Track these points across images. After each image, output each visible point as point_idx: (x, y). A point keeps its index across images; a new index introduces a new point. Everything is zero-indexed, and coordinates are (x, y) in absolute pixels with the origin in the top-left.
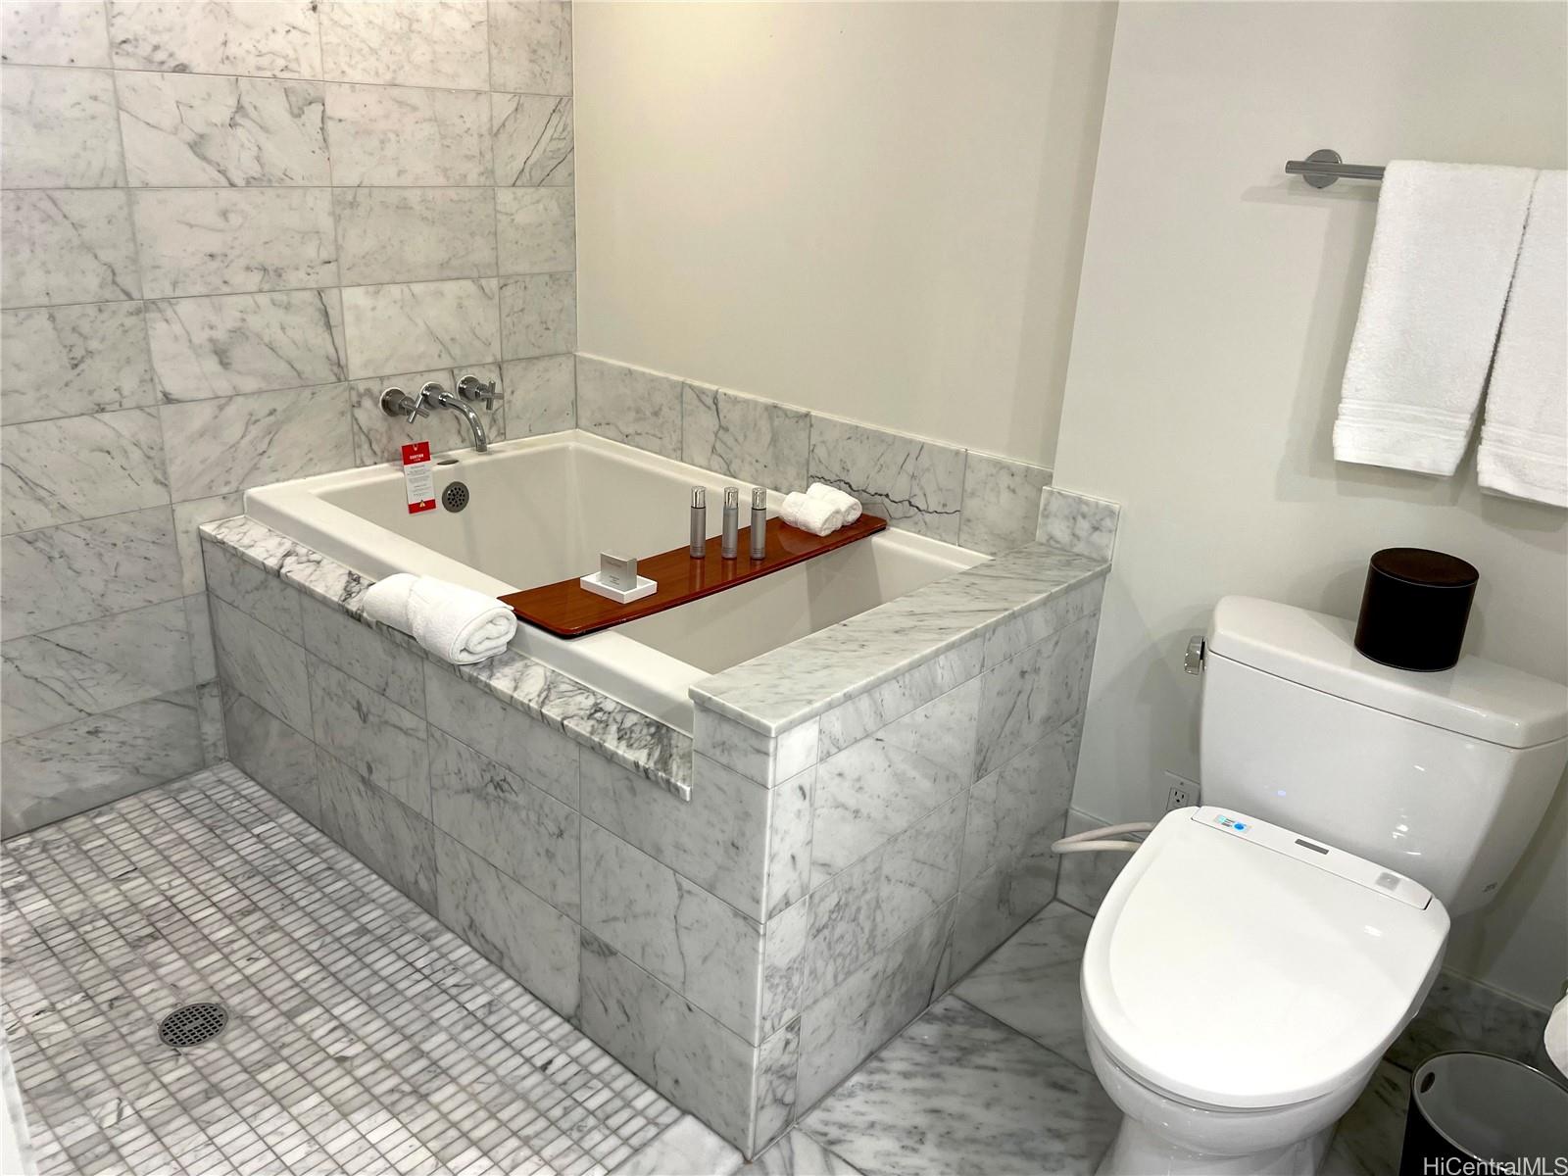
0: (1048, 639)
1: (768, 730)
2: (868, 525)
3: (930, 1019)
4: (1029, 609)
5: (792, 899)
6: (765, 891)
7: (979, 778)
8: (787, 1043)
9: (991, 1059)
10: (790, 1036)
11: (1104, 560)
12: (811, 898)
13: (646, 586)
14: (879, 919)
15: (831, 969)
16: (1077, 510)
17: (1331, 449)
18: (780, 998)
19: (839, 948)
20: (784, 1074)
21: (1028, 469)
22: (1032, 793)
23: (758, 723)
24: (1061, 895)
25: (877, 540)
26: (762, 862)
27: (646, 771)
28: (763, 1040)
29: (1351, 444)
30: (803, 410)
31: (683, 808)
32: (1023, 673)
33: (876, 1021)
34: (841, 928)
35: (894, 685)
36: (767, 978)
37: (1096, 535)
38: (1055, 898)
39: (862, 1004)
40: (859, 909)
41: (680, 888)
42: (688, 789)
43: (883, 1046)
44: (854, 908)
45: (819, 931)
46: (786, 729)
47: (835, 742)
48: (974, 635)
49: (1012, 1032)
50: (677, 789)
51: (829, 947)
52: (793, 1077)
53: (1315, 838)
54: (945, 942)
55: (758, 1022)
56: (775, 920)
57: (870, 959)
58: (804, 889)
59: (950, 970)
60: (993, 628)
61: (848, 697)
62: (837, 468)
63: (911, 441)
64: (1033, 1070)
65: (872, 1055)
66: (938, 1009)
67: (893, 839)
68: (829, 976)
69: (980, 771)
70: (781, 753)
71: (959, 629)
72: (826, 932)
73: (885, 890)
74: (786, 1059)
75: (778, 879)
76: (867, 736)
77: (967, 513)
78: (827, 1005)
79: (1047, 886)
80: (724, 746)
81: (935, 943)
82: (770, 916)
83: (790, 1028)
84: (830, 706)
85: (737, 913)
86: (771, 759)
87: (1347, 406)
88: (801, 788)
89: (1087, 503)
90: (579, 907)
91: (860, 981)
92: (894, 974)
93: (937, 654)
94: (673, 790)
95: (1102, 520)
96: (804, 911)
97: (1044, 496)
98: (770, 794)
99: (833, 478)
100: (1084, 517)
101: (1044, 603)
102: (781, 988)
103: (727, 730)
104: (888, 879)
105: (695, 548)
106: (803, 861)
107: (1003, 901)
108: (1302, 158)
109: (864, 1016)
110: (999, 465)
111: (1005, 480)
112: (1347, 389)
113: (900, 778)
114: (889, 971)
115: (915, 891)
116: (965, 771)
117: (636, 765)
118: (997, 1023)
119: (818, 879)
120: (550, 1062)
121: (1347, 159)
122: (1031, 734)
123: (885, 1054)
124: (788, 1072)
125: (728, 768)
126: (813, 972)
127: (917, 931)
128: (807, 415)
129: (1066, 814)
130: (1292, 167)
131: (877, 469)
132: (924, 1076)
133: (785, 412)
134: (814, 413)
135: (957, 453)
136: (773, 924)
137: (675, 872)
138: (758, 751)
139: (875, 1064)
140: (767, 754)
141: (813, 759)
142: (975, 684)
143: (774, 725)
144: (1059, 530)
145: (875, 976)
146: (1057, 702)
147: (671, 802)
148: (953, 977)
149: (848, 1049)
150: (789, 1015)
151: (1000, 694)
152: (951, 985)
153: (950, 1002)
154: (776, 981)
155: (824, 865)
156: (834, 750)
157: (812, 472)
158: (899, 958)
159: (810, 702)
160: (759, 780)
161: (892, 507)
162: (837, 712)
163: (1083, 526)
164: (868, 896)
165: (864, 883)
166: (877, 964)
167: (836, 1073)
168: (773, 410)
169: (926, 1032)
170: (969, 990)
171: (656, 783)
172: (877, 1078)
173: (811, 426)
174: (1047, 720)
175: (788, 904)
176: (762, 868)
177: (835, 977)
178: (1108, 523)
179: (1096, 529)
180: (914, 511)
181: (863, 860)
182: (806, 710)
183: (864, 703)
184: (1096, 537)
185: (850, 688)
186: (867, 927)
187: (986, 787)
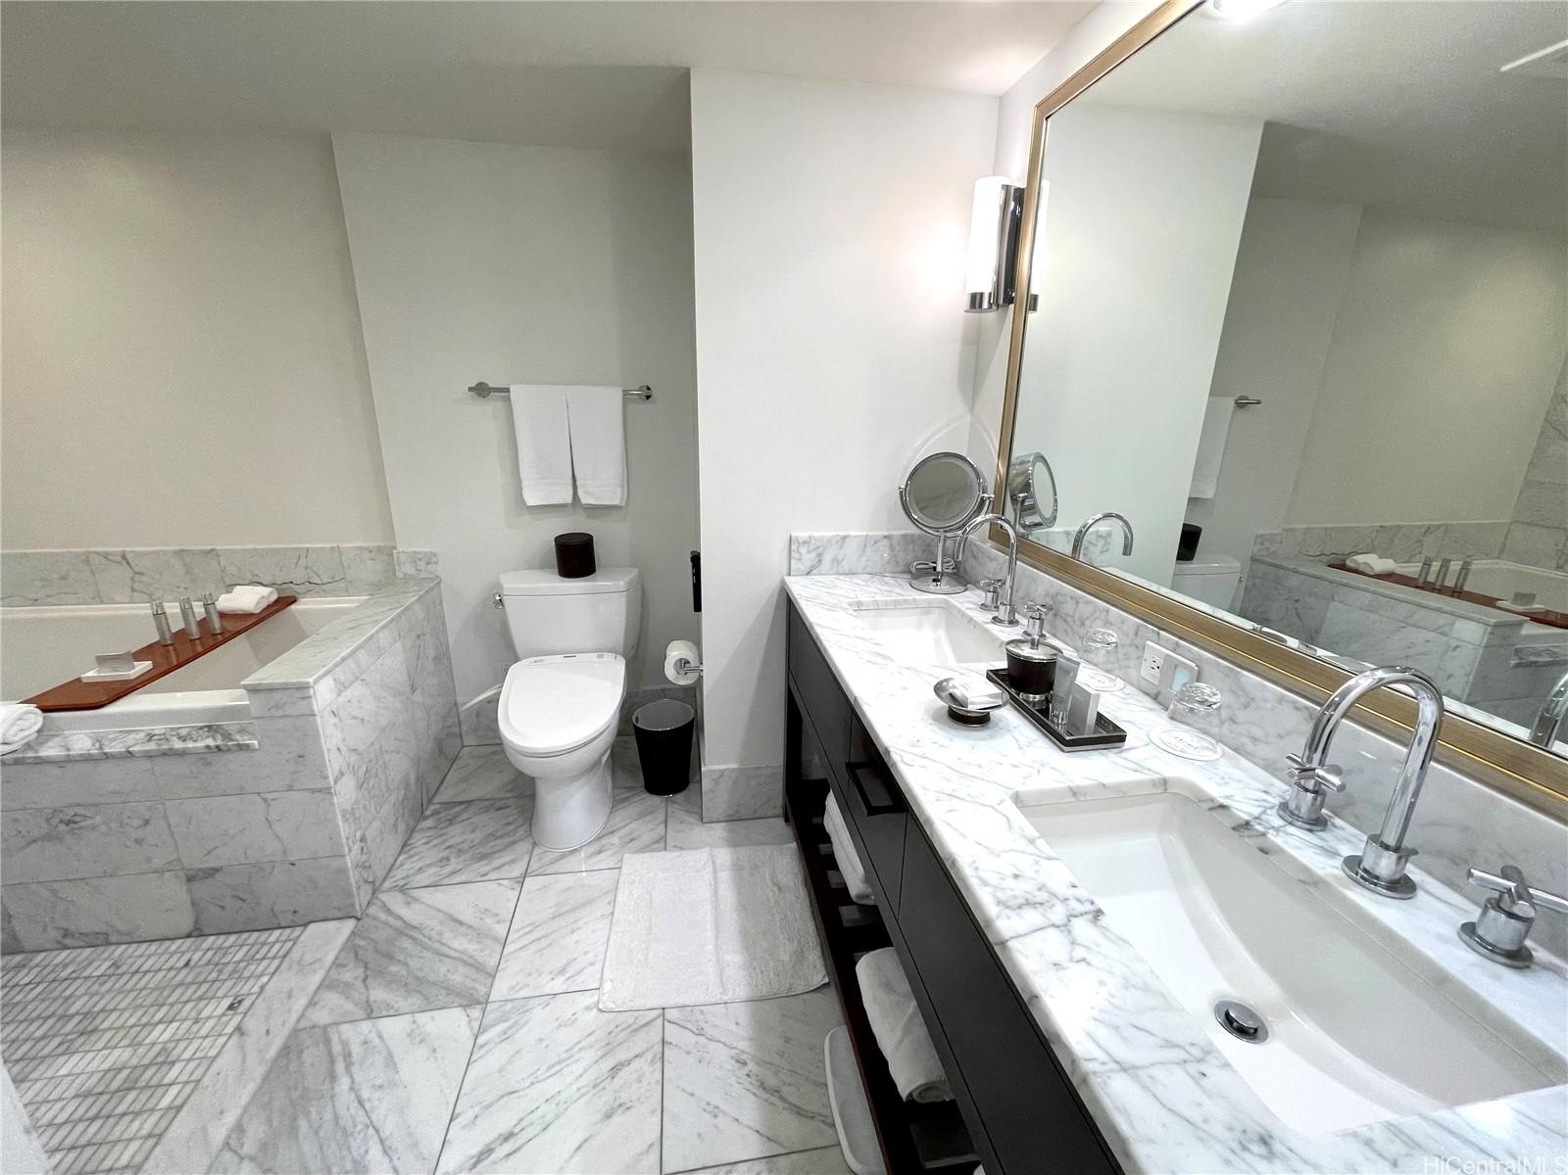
0: (425, 618)
1: (308, 683)
2: (284, 602)
3: (426, 818)
4: (412, 604)
5: (344, 771)
6: (329, 769)
7: (414, 692)
8: (362, 849)
9: (465, 816)
10: (363, 845)
11: (437, 577)
12: (354, 771)
13: (143, 666)
14: (388, 772)
15: (373, 803)
16: (415, 558)
17: (525, 503)
18: (352, 825)
19: (373, 792)
20: (364, 866)
21: (379, 547)
22: (439, 695)
23: (300, 683)
24: (466, 743)
25: (293, 607)
26: (323, 754)
27: (217, 747)
28: (350, 850)
29: (532, 498)
30: (210, 548)
31: (255, 754)
32: (418, 636)
33: (402, 827)
34: (372, 781)
35: (362, 651)
36: (343, 816)
37: (430, 566)
38: (463, 747)
39: (392, 820)
40: (377, 770)
41: (265, 800)
42: (256, 742)
43: (408, 839)
44: (374, 771)
45: (362, 786)
46: (316, 682)
47: (343, 684)
48: (392, 620)
49: (469, 802)
50: (247, 745)
51: (369, 793)
52: (370, 867)
53: (569, 653)
54: (420, 779)
55: (344, 841)
56: (339, 784)
57: (390, 795)
58: (348, 764)
59: (428, 793)
60: (399, 616)
61: (344, 659)
62: (249, 576)
63: (299, 549)
64: (487, 810)
65: (404, 845)
66: (428, 813)
67: (383, 731)
68: (373, 810)
69: (413, 689)
70: (318, 694)
71: (381, 620)
72: (365, 786)
73: (387, 757)
74: (364, 858)
75: (334, 763)
76: (357, 679)
77: (348, 578)
78: (376, 824)
79: (458, 740)
80: (277, 707)
81: (418, 779)
82: (336, 783)
83: (361, 841)
84: (336, 666)
85: (313, 791)
86: (313, 699)
87: (525, 483)
88: (333, 712)
89: (420, 553)
90: (179, 860)
91: (387, 809)
92: (403, 800)
93: (378, 631)
94: (246, 748)
95: (430, 559)
96: (352, 776)
97: (395, 555)
98: (318, 718)
99: (247, 582)
100: (420, 560)
101: (417, 601)
102: (351, 820)
103: (277, 696)
104: (387, 752)
105: (166, 640)
106: (343, 749)
107: (441, 752)
108: (473, 385)
109: (395, 826)
110: (362, 549)
111: (367, 555)
112: (523, 477)
113: (377, 698)
114: (400, 798)
115: (401, 755)
116: (407, 689)
117: (208, 747)
118: (461, 803)
119: (353, 758)
120: (189, 961)
121: (491, 385)
122: (430, 666)
123: (411, 842)
124: (366, 864)
125: (285, 716)
126: (365, 807)
127: (407, 777)
128: (212, 550)
129: (456, 704)
130: (470, 389)
131: (279, 568)
132: (436, 838)
133: (192, 552)
134: (218, 548)
135: (332, 548)
136: (338, 788)
137: (258, 793)
138: (303, 698)
139: (407, 848)
140: (310, 697)
141: (335, 696)
142: (398, 644)
143: (311, 680)
144: (409, 569)
145: (395, 803)
146: (437, 648)
147: (243, 755)
148: (430, 795)
149: (393, 844)
150: (359, 834)
151: (411, 648)
152: (430, 801)
153: (432, 807)
154: (348, 816)
155: (354, 750)
156: (342, 688)
157: (228, 583)
158: (402, 792)
159: (324, 666)
160: (309, 713)
161: (296, 588)
162: (339, 669)
163: (422, 564)
164: (380, 762)
165: (376, 756)
166: (393, 799)
167: (391, 860)
168: (180, 553)
169: (429, 823)
170: (441, 798)
171: (229, 750)
172: (412, 852)
173: (219, 556)
174: (435, 658)
175: (342, 774)
176: (324, 758)
177: (376, 809)
178: (434, 559)
179: (428, 564)
180: (313, 587)
181: (372, 744)
182: (325, 669)
183: (351, 663)
184: (429, 567)
185: (342, 655)
186: (384, 779)
187: (418, 697)
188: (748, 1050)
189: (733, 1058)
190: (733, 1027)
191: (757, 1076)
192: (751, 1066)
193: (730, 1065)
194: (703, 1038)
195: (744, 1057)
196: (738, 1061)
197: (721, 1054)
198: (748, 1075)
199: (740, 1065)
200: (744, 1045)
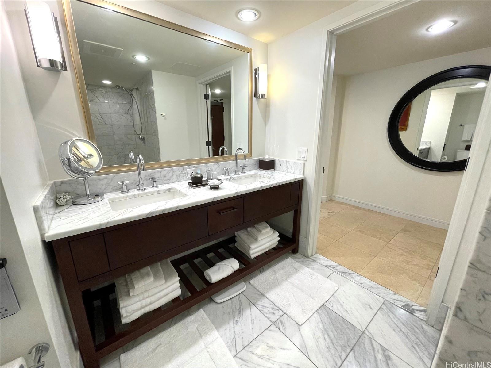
188: (232, 322)
189: (237, 325)
190: (228, 330)
191: (238, 316)
192: (236, 319)
193: (239, 324)
194: (236, 336)
195: (235, 322)
196: (237, 323)
197: (238, 328)
198: (239, 318)
199: (238, 322)
200: (231, 324)
